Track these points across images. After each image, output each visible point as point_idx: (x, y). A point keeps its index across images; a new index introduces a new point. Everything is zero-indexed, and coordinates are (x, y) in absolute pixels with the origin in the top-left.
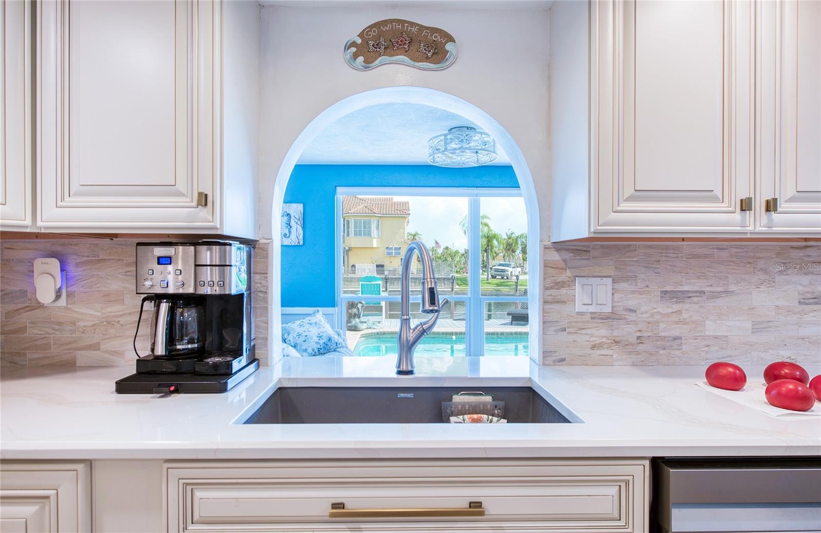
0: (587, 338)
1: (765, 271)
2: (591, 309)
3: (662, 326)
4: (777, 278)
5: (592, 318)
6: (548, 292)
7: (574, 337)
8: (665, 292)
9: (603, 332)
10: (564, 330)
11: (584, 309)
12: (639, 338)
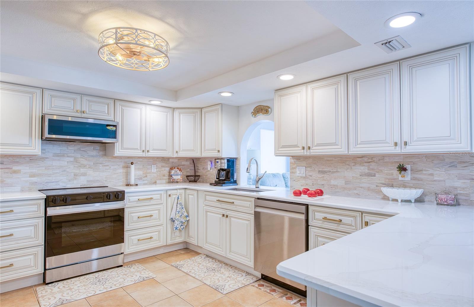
0: (300, 183)
1: (349, 165)
2: (300, 175)
3: (319, 181)
4: (353, 167)
5: (301, 178)
6: (291, 170)
7: (297, 183)
8: (320, 171)
9: (304, 182)
10: (295, 180)
11: (298, 175)
12: (313, 184)
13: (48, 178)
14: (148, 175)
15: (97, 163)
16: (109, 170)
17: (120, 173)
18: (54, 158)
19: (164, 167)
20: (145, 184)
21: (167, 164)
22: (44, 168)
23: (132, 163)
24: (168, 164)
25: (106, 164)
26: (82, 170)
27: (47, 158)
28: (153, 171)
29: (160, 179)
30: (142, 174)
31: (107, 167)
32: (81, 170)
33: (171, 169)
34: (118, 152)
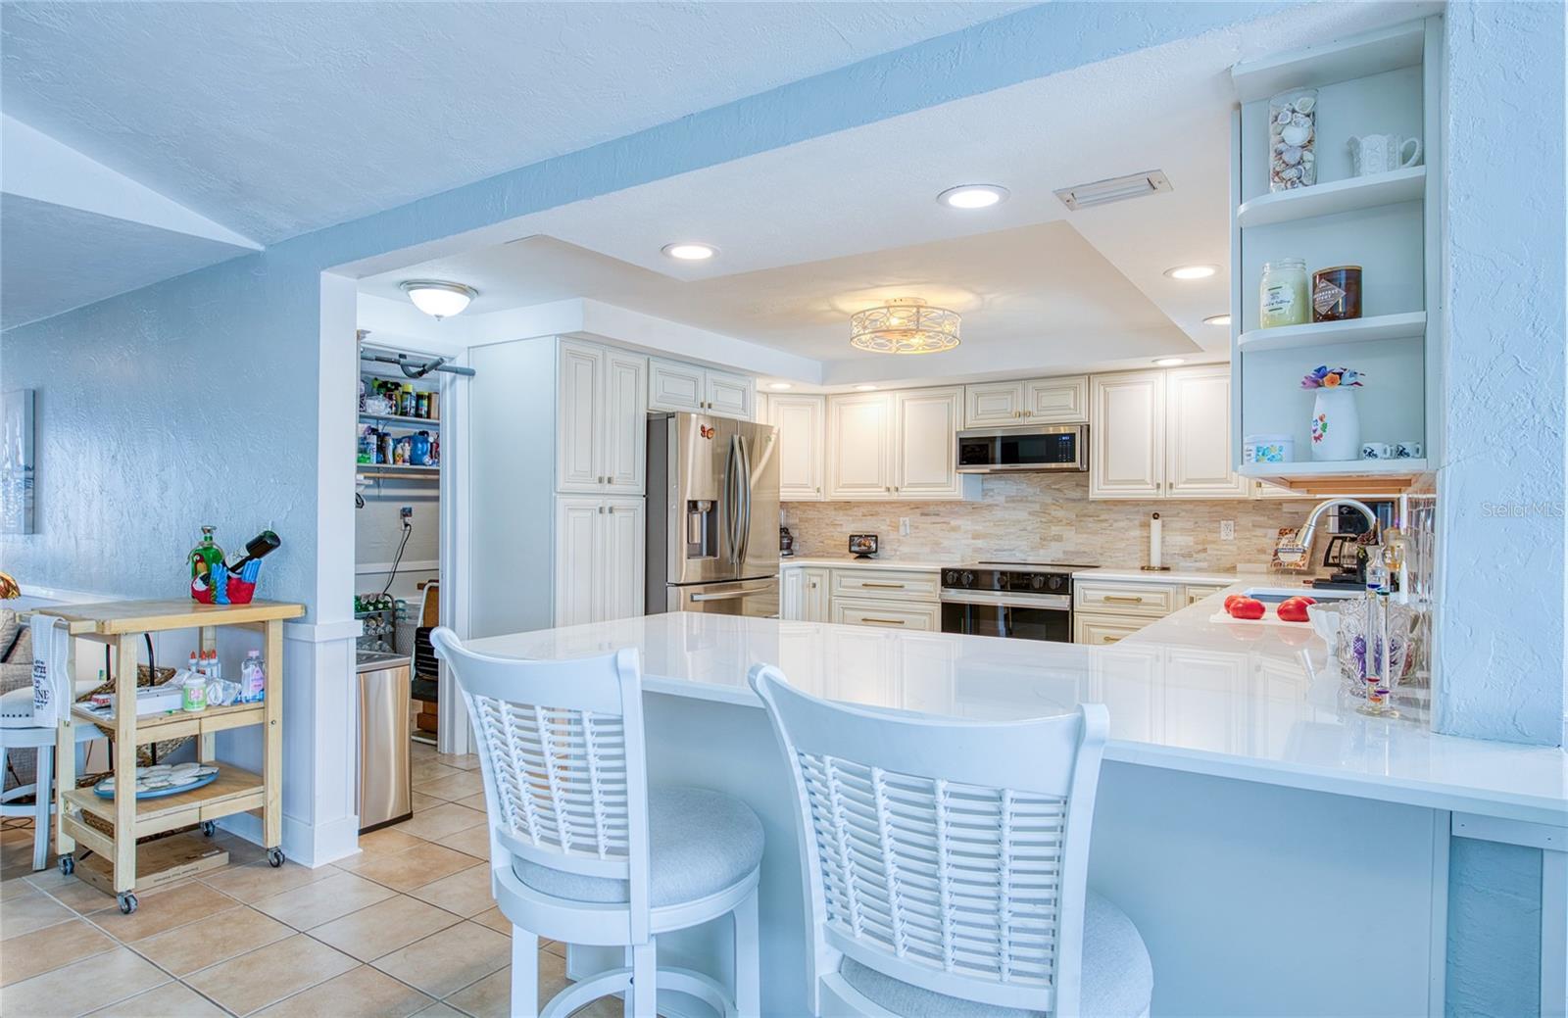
13: (997, 542)
14: (1208, 546)
15: (1085, 516)
16: (1108, 532)
17: (1135, 538)
18: (1007, 505)
19: (1260, 527)
20: (1199, 570)
21: (1272, 519)
22: (992, 524)
23: (1156, 516)
24: (1277, 518)
25: (1102, 518)
26: (1055, 530)
27: (997, 505)
28: (1223, 538)
29: (1249, 561)
30: (1192, 544)
31: (1105, 525)
32: (1053, 528)
33: (1282, 533)
34: (1097, 491)
